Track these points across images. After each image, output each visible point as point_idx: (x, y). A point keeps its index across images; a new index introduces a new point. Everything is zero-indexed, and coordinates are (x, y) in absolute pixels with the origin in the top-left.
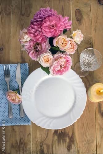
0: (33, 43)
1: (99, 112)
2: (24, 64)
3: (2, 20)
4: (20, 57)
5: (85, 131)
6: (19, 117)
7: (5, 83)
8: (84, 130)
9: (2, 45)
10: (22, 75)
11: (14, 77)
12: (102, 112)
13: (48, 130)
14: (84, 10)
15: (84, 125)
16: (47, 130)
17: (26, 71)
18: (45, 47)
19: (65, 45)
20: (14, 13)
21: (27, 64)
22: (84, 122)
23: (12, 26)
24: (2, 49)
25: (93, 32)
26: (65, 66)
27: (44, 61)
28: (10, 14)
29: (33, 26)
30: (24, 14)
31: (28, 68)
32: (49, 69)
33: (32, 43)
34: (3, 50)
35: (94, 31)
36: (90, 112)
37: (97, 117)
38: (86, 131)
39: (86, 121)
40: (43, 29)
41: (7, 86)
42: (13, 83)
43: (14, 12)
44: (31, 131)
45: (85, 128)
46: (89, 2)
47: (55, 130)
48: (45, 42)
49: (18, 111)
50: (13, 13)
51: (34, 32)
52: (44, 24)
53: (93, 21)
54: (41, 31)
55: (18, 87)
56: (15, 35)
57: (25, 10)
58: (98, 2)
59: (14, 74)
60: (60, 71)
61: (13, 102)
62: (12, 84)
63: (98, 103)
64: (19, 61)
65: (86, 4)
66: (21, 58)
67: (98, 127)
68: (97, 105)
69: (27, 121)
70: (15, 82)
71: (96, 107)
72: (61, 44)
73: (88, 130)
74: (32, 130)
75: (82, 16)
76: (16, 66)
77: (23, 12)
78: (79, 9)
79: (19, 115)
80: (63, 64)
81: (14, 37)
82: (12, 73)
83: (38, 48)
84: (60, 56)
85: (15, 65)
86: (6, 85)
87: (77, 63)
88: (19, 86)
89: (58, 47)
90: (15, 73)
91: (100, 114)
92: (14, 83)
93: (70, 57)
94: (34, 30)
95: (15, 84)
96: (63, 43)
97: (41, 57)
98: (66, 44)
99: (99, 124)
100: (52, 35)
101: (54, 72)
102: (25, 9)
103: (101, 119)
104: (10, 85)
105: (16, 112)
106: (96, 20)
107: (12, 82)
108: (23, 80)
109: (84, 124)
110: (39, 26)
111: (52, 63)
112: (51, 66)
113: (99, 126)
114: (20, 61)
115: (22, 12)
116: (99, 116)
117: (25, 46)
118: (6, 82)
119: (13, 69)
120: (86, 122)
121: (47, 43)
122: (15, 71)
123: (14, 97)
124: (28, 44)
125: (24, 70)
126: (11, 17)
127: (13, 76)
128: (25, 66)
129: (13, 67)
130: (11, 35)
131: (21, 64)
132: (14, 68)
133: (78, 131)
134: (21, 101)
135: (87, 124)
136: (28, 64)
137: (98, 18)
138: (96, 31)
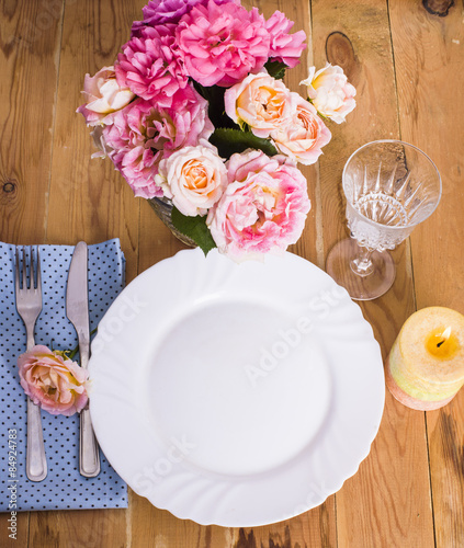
0: (141, 114)
1: (445, 455)
2: (102, 246)
3: (17, 74)
4: (87, 220)
5: (383, 541)
6: (75, 474)
7: (19, 325)
8: (377, 538)
9: (13, 170)
10: (95, 290)
11: (57, 298)
12: (459, 456)
13: (209, 528)
14: (363, 34)
15: (378, 514)
16: (203, 531)
17: (113, 274)
18: (188, 128)
19: (275, 113)
20: (67, 48)
21: (117, 240)
22: (378, 498)
23: (57, 96)
24: (9, 187)
25: (406, 120)
26: (277, 213)
27: (183, 182)
28: (49, 50)
29: (138, 41)
30: (111, 50)
31: (120, 261)
32: (208, 222)
33: (133, 116)
34: (13, 188)
35: (410, 118)
36: (402, 452)
37: (436, 475)
38: (389, 541)
39: (386, 493)
40: (182, 47)
41: (25, 334)
42: (52, 323)
43: (67, 42)
44: (129, 539)
45: (385, 525)
46: (381, 7)
47: (242, 530)
48: (190, 108)
49: (68, 445)
50: (63, 49)
51: (142, 64)
52: (185, 28)
53: (401, 76)
54: (175, 58)
55: (74, 343)
56: (69, 129)
57: (115, 36)
58: (422, 6)
59: (59, 285)
60: (259, 234)
61: (48, 402)
62: (47, 329)
63: (438, 414)
64: (81, 235)
65: (371, 12)
66: (93, 224)
67: (444, 523)
68: (433, 423)
69: (108, 491)
70: (61, 321)
71: (430, 431)
72: (258, 105)
73: (397, 535)
74: (134, 536)
75: (355, 59)
76: (67, 255)
77: (106, 45)
78: (341, 33)
79: (72, 465)
80: (270, 203)
81: (63, 139)
82: (50, 282)
83: (162, 129)
84: (253, 163)
85: (65, 251)
86: (22, 331)
87: (337, 242)
88: (77, 339)
89: (247, 127)
90: (62, 282)
91: (450, 464)
92: (55, 325)
93: (298, 172)
94: (141, 57)
95: (61, 331)
96: (265, 106)
97: (171, 163)
98: (281, 109)
99: (447, 509)
100: (221, 75)
101: (228, 233)
102: (115, 32)
103: (457, 488)
104: (38, 331)
105: (62, 452)
106: (417, 73)
107: (46, 318)
108: (96, 311)
109: (379, 509)
110: (163, 38)
111: (220, 191)
112: (216, 205)
113: (448, 519)
114: (87, 234)
115: (100, 44)
116: (445, 473)
117: (105, 132)
118: (20, 319)
119: (55, 266)
120: (388, 499)
121: (200, 113)
122: (65, 274)
123: (54, 378)
124: (119, 121)
125: (104, 268)
126: (56, 61)
127: (54, 295)
128: (107, 252)
129: (55, 255)
130: (50, 130)
131: (93, 248)
132: (61, 260)
133: (351, 540)
134: (86, 400)
135: (391, 511)
136: (121, 243)
137: (423, 65)
138: (416, 114)
